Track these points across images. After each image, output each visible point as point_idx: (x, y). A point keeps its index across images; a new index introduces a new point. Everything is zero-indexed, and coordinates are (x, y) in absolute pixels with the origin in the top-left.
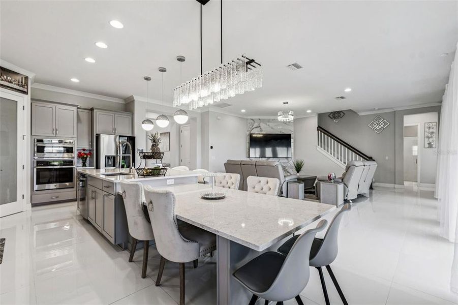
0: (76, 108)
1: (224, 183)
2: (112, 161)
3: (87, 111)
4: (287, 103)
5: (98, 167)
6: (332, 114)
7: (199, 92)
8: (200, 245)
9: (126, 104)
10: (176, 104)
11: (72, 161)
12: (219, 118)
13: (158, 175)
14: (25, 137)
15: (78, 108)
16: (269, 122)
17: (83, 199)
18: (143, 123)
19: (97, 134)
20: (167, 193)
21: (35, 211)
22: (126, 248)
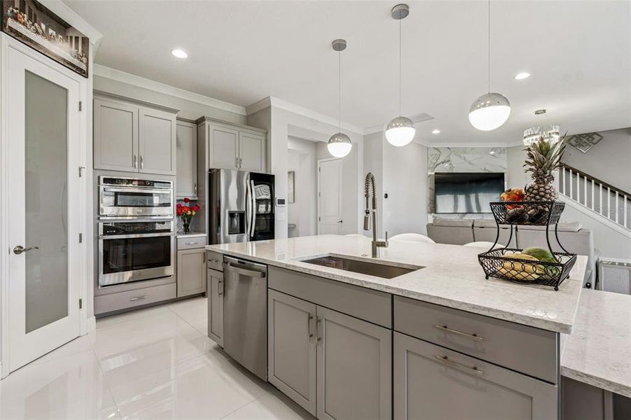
2: (239, 221)
3: (190, 124)
4: (544, 111)
6: (575, 138)
9: (247, 117)
14: (83, 171)
16: (465, 153)
19: (210, 170)
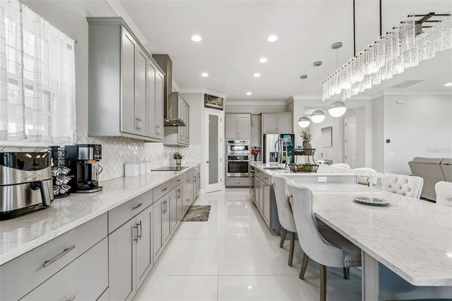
0: (250, 115)
1: (395, 187)
2: (275, 157)
5: (264, 162)
7: (349, 79)
8: (345, 253)
9: (287, 105)
10: (325, 97)
11: (248, 157)
12: (399, 102)
13: (310, 171)
14: (222, 140)
15: (251, 115)
17: (253, 187)
18: (299, 121)
19: (264, 135)
20: (304, 189)
21: (228, 191)
22: (279, 235)
